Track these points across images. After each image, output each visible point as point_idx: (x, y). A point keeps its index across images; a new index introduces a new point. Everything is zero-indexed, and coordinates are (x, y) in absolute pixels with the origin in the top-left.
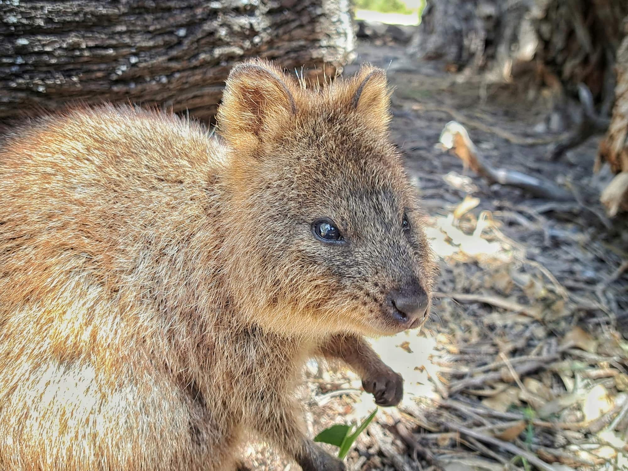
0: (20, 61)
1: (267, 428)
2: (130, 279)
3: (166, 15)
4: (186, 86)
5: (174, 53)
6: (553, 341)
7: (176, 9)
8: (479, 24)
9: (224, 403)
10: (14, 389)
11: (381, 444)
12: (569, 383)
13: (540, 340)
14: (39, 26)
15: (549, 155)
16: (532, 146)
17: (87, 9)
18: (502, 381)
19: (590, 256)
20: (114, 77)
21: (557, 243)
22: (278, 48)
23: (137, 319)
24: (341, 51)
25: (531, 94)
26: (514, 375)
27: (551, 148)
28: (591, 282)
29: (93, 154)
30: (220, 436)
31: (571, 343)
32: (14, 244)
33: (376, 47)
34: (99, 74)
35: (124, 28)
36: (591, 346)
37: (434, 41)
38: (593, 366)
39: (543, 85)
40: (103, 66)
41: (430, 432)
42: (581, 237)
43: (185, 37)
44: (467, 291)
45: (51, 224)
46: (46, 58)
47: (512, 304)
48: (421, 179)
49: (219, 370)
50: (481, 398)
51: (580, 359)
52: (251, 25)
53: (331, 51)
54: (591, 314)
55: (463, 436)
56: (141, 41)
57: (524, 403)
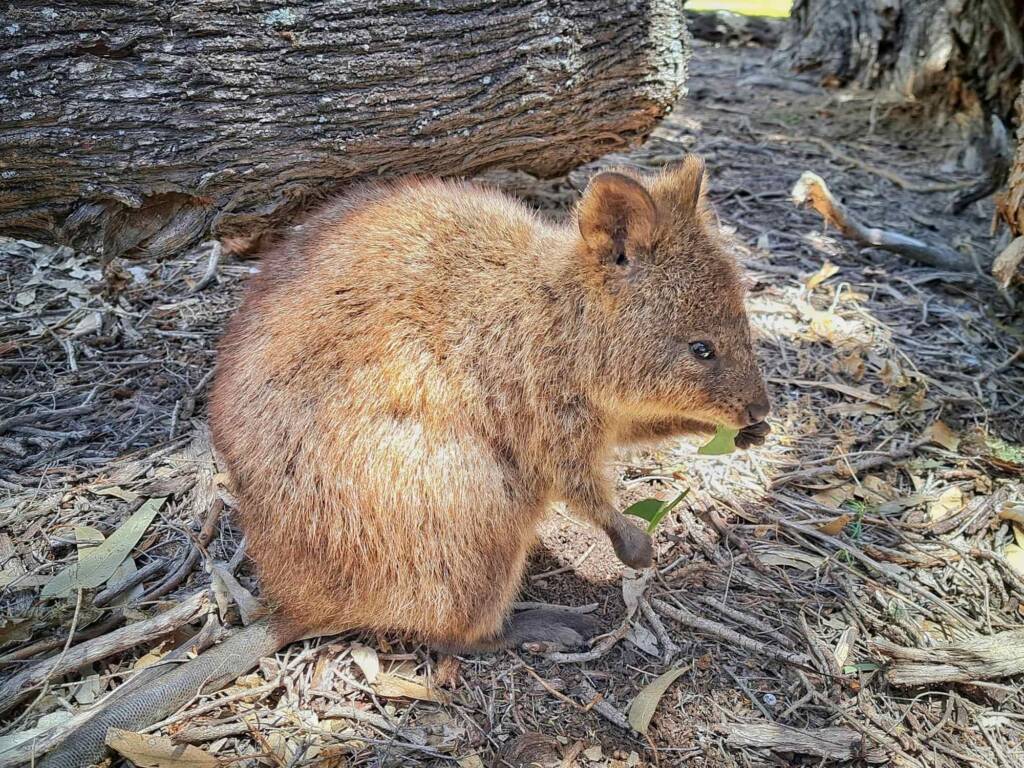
0: (322, 119)
1: (577, 497)
2: (458, 349)
3: (470, 62)
4: (490, 138)
5: (478, 103)
6: (907, 436)
7: (480, 54)
8: (874, 21)
9: (536, 469)
10: (355, 437)
11: (691, 530)
12: (917, 481)
13: (890, 433)
14: (343, 83)
15: (949, 207)
16: (931, 193)
17: (390, 62)
18: (837, 475)
19: (978, 339)
20: (416, 132)
21: (936, 322)
22: (593, 90)
23: (460, 384)
24: (669, 85)
25: (941, 119)
26: (851, 470)
27: (953, 197)
28: (971, 371)
29: (425, 231)
30: (530, 495)
31: (927, 438)
32: (355, 310)
33: (732, 50)
34: (400, 130)
35: (427, 79)
36: (953, 444)
37: (809, 46)
38: (951, 465)
39: (959, 106)
40: (404, 121)
41: (748, 522)
42: (969, 316)
43: (490, 85)
44: (809, 376)
45: (390, 294)
46: (348, 115)
47: (864, 393)
48: (772, 237)
49: (535, 439)
50: (810, 492)
51: (936, 457)
52: (563, 66)
53: (657, 86)
54: (962, 407)
55: (783, 527)
56: (445, 93)
57: (858, 499)
